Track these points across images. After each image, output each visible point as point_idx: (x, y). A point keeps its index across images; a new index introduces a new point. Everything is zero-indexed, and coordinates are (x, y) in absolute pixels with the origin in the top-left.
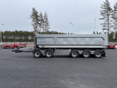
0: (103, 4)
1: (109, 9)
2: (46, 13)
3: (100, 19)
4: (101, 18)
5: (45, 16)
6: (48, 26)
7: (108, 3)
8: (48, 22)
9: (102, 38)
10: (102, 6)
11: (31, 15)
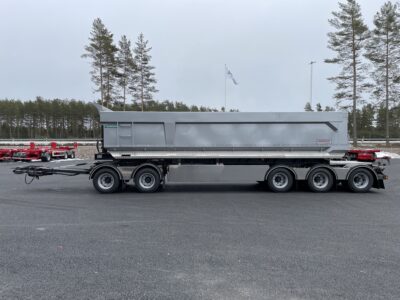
0: (339, 10)
1: (358, 28)
2: (145, 40)
3: (327, 61)
4: (331, 58)
5: (141, 49)
6: (151, 85)
7: (356, 7)
8: (151, 71)
9: (328, 123)
10: (333, 17)
11: (89, 43)
